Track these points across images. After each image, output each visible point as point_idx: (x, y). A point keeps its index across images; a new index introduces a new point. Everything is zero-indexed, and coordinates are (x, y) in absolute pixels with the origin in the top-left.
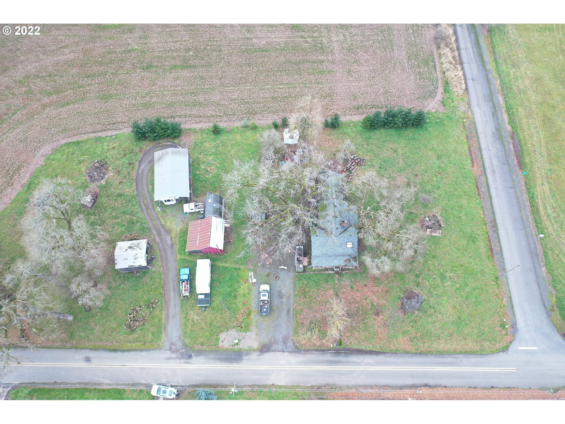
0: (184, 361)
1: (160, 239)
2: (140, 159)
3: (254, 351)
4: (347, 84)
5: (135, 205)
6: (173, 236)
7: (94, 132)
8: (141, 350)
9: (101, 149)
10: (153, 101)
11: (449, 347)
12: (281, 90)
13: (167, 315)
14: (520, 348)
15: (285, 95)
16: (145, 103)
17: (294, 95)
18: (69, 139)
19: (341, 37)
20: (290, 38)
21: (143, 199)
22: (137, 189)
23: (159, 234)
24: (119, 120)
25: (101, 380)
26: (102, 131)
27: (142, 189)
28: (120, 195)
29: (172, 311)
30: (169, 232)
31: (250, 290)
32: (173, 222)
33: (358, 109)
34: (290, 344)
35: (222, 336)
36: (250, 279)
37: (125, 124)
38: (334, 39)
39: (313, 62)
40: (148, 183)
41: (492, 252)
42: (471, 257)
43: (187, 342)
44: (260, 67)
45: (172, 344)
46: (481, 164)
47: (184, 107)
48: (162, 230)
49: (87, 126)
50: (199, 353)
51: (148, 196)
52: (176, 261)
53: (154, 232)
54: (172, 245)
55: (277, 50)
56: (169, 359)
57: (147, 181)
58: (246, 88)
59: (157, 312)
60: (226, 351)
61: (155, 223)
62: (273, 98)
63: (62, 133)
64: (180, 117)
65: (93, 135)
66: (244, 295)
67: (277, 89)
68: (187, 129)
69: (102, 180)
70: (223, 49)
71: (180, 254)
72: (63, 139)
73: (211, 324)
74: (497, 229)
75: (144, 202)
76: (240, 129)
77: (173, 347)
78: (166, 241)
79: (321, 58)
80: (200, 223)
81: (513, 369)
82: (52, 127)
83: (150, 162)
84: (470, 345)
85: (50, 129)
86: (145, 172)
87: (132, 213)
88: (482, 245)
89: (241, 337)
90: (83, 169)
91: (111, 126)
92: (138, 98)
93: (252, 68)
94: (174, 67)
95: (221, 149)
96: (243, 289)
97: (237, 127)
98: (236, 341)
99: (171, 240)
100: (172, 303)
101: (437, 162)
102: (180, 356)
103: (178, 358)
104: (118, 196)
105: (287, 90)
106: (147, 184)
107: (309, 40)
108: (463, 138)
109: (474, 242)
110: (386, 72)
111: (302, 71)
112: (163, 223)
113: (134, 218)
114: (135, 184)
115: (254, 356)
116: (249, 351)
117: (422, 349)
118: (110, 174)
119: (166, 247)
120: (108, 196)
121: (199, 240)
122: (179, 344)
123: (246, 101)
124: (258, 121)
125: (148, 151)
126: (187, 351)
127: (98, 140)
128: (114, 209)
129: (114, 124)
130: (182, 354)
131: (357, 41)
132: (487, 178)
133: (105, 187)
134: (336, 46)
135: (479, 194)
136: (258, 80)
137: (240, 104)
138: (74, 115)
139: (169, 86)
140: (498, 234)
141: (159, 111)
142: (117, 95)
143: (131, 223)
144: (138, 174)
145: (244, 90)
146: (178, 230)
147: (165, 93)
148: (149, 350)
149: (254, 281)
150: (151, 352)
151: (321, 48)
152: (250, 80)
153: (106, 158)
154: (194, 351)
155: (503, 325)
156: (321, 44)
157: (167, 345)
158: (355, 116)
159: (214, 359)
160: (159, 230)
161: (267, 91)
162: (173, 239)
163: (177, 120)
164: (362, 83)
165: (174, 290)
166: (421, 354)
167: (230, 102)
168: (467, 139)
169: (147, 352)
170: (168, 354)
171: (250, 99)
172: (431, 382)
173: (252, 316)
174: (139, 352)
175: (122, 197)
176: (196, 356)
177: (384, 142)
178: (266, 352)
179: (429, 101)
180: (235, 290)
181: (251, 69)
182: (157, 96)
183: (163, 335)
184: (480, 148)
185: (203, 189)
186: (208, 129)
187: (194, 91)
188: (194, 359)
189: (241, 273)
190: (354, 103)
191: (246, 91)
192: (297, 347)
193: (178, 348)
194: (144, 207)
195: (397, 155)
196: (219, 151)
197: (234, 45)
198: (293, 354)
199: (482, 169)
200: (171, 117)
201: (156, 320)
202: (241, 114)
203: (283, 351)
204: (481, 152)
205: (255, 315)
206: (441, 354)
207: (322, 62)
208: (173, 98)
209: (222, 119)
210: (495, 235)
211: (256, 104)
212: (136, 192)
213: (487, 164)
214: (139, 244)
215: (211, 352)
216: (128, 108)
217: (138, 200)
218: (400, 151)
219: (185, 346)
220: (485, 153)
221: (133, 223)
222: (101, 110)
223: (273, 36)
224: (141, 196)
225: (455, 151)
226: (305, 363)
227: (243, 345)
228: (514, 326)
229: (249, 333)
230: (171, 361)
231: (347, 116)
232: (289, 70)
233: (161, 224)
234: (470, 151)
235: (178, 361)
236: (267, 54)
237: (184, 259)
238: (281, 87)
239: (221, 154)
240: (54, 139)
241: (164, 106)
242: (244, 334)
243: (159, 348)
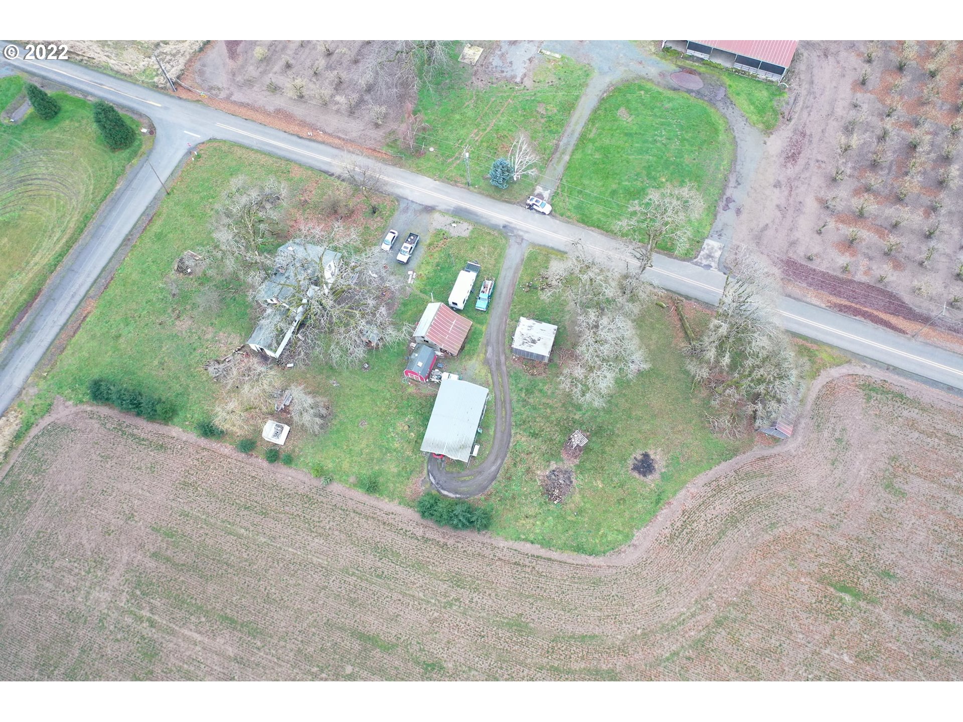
0: (512, 225)
1: (499, 357)
2: (494, 482)
3: (440, 211)
4: (148, 494)
5: (518, 413)
6: (482, 356)
7: (549, 559)
8: (553, 248)
9: (546, 524)
10: (445, 586)
11: (259, 156)
12: (246, 524)
13: (515, 273)
14: (199, 136)
15: (246, 513)
16: (458, 586)
17: (234, 507)
18: (590, 562)
19: (95, 594)
20: (173, 633)
21: (506, 418)
22: (510, 435)
23: (498, 364)
24: (506, 568)
25: (599, 237)
26: (538, 557)
27: (503, 433)
28: (535, 435)
29: (510, 274)
30: (486, 362)
31: (420, 267)
32: (477, 372)
33: (162, 446)
34: (403, 206)
35: (466, 234)
36: (414, 277)
37: (500, 556)
38: (106, 596)
39: (168, 559)
40: (492, 440)
41: (152, 219)
42: (177, 220)
43: (504, 241)
44: (253, 585)
45: (520, 244)
46: (78, 311)
47: (401, 552)
48: (494, 367)
49: (559, 577)
50: (494, 227)
51: (498, 420)
52: (489, 323)
53: (504, 368)
54: (487, 344)
55: (207, 612)
56: (527, 232)
57: (493, 442)
58: (295, 551)
59: (526, 279)
60: (467, 220)
61: (500, 380)
62: (266, 514)
63: (600, 578)
64: (414, 536)
65: (555, 555)
66: (428, 263)
67: (252, 528)
68: (411, 507)
69: (554, 468)
70: (291, 654)
71: (481, 331)
72: (600, 567)
73: (474, 248)
74: (127, 235)
75: (506, 414)
76: (338, 477)
77: (519, 240)
78: (493, 352)
79: (151, 564)
80: (443, 342)
81: (218, 125)
82: (616, 598)
83: (480, 472)
84: (239, 152)
85: (619, 595)
86: (492, 458)
87: (525, 403)
88: (156, 228)
89: (448, 226)
90: (577, 498)
91: (522, 561)
92: (467, 602)
93: (265, 589)
94: (388, 648)
95: (377, 455)
96: (426, 270)
97: (340, 481)
98: (454, 225)
99: (486, 351)
100: (507, 282)
101: (124, 332)
102: (515, 231)
103: (518, 230)
104: (537, 434)
105: (238, 520)
106: (494, 438)
107: (146, 613)
108: (69, 351)
109: (161, 233)
110: (80, 493)
111: (196, 550)
112: (489, 375)
113: (523, 395)
114: (511, 445)
115: (442, 207)
116: (444, 213)
117: (283, 163)
118: (541, 473)
119: (495, 344)
120: (551, 440)
121: (452, 324)
122: (512, 241)
123: (307, 525)
124: (306, 479)
125: (480, 491)
126: (506, 233)
127: (546, 543)
128: (547, 418)
129: (515, 563)
130: (512, 232)
131: (76, 575)
132: (88, 291)
133: (552, 455)
134: (114, 579)
135: (112, 278)
136: (269, 559)
137: (318, 524)
138: (576, 608)
139: (410, 607)
140: (131, 231)
141: (442, 561)
142: (500, 626)
143: (529, 392)
144: (503, 460)
145: (300, 548)
146: (474, 361)
147: (421, 595)
148: (544, 246)
149: (410, 273)
150: (542, 243)
151: (139, 584)
152: (281, 565)
153: (541, 505)
154: (500, 230)
155: (199, 157)
156: (133, 595)
157: (524, 244)
158: (174, 434)
159: (482, 217)
160: (497, 369)
161: (267, 531)
162: (484, 351)
163: (419, 532)
164: (126, 487)
165: (501, 293)
166: (288, 160)
167: (330, 532)
168: (64, 348)
169: (547, 244)
170: (526, 236)
171: (299, 527)
172: (295, 139)
173: (428, 241)
174: (556, 247)
175: (532, 431)
176: (499, 226)
177: (164, 382)
178: (429, 207)
179: (64, 420)
180: (435, 271)
181: (268, 588)
182: (434, 593)
183: (526, 255)
184: (61, 329)
185: (424, 403)
186: (382, 495)
187: (375, 579)
188: (501, 223)
189: (422, 287)
190: (160, 457)
191: (297, 545)
192: (398, 201)
193: (514, 238)
194: (508, 406)
195: (162, 358)
196: (381, 452)
197: (269, 657)
198: (404, 196)
199: (83, 304)
200: (427, 540)
201: (529, 271)
202: (325, 505)
203: (412, 202)
204: (65, 324)
205: (425, 241)
206: (269, 154)
207: (155, 555)
208: (412, 578)
209: (355, 506)
210: (134, 231)
211: (295, 514)
212: (513, 432)
213: (72, 306)
214: (523, 343)
215: (483, 224)
216: (488, 588)
217: (513, 419)
218: (156, 363)
219: (507, 238)
220: (62, 322)
221: (527, 390)
222: (531, 600)
223: (198, 648)
224: (507, 423)
225: (93, 337)
226: (398, 186)
227: (448, 219)
228: (189, 152)
229: (439, 227)
230: (525, 229)
231: (184, 439)
232: (214, 559)
233: (492, 375)
234: (75, 333)
235: (518, 227)
236: (228, 611)
237: (479, 323)
238: (243, 531)
239: (380, 447)
240: (614, 572)
241: (430, 567)
242: (444, 229)
243: (534, 245)
